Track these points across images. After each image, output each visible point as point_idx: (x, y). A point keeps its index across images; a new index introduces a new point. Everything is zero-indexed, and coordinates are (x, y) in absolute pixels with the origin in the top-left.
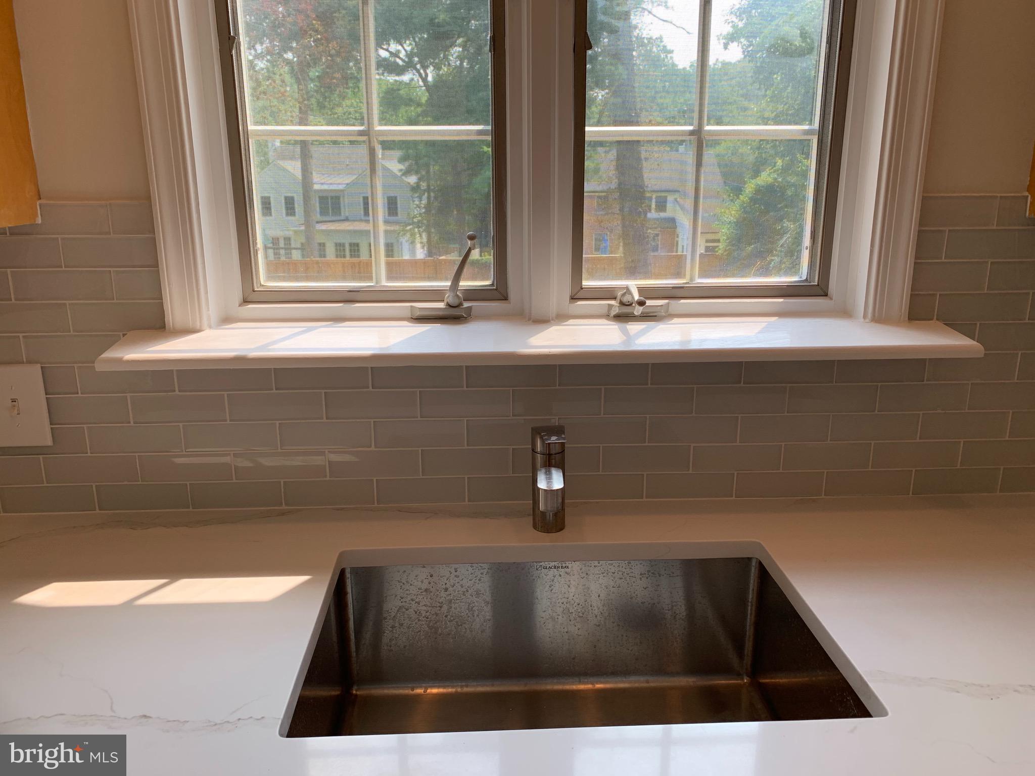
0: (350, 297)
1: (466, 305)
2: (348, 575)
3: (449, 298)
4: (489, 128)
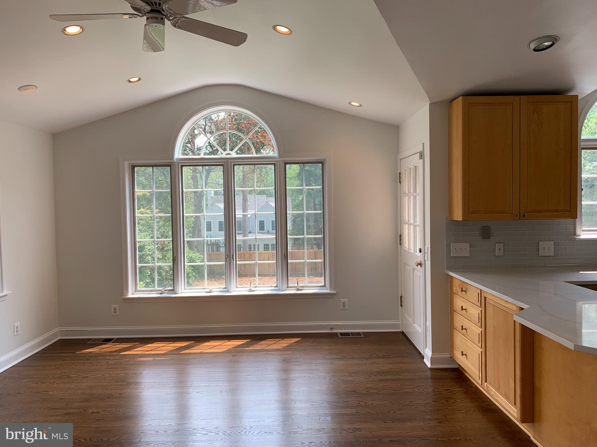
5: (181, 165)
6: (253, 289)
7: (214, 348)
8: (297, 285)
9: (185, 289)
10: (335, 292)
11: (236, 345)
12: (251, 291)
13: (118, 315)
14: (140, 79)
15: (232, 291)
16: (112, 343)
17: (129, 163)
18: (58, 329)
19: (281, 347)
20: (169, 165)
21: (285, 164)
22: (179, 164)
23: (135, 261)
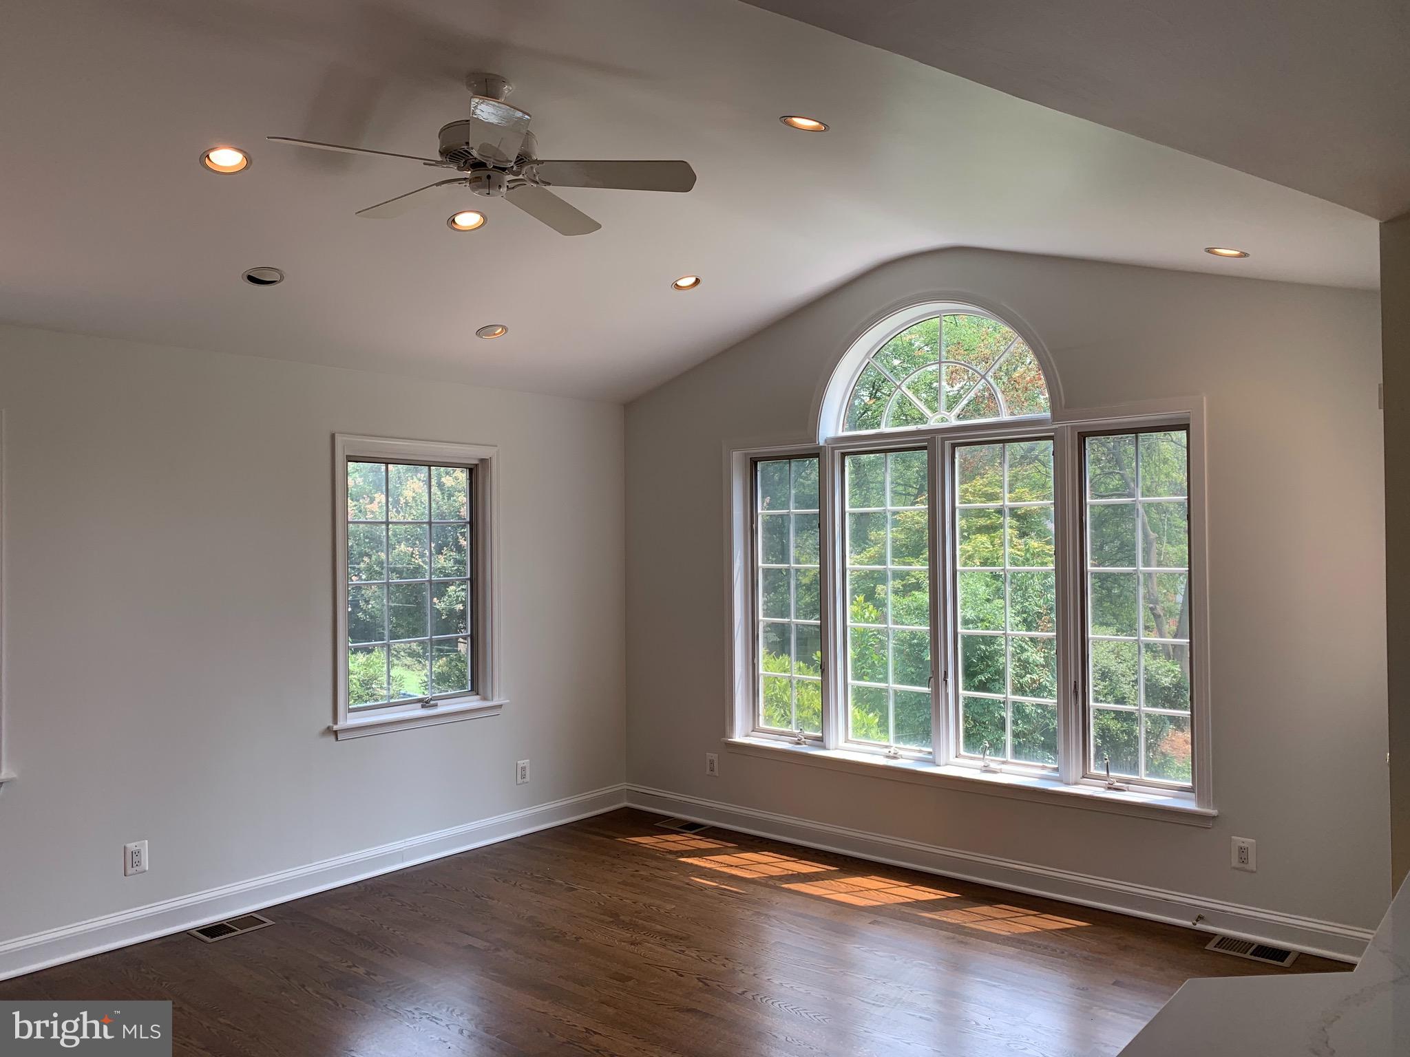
5: (842, 453)
6: (993, 766)
7: (861, 894)
8: (1106, 773)
9: (847, 741)
10: (1213, 812)
11: (909, 898)
12: (987, 770)
13: (716, 776)
14: (697, 281)
15: (942, 762)
16: (694, 834)
17: (745, 454)
18: (623, 786)
19: (1009, 932)
20: (816, 454)
21: (1082, 437)
22: (836, 451)
23: (754, 664)
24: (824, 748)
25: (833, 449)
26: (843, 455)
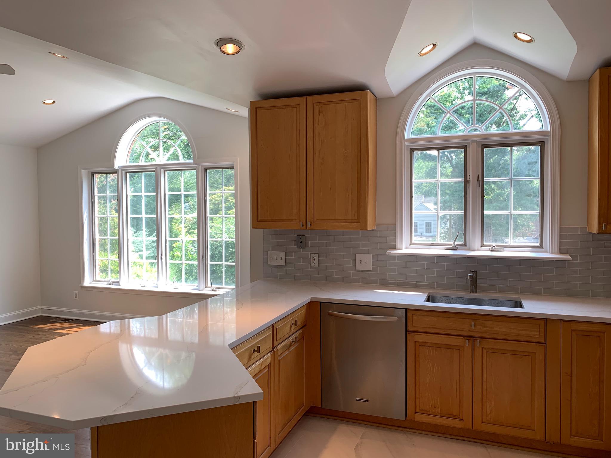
0: (432, 245)
1: (457, 247)
2: (430, 297)
3: (453, 245)
4: (463, 211)
6: (177, 287)
8: (211, 285)
12: (175, 288)
13: (77, 300)
14: (54, 102)
16: (66, 322)
17: (89, 171)
18: (40, 307)
20: (115, 172)
21: (206, 170)
22: (123, 171)
23: (93, 255)
24: (119, 285)
25: (122, 170)
26: (127, 173)
